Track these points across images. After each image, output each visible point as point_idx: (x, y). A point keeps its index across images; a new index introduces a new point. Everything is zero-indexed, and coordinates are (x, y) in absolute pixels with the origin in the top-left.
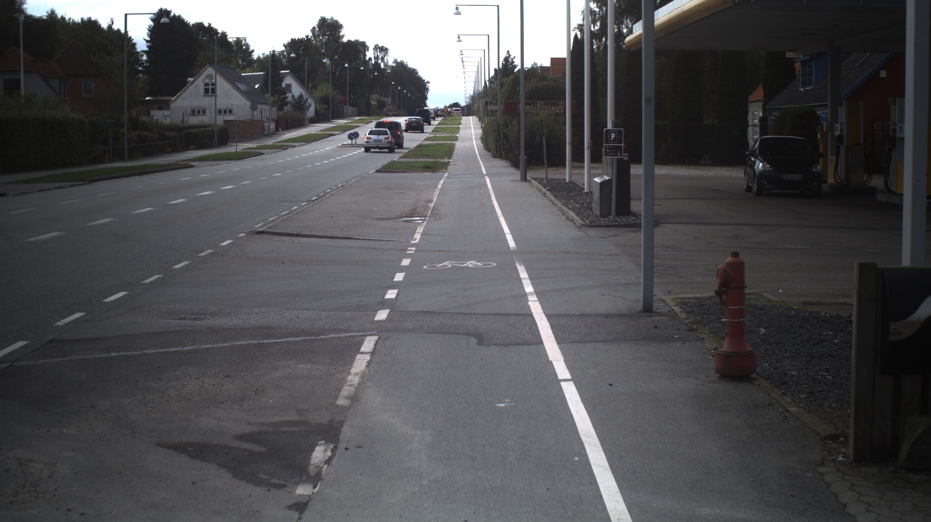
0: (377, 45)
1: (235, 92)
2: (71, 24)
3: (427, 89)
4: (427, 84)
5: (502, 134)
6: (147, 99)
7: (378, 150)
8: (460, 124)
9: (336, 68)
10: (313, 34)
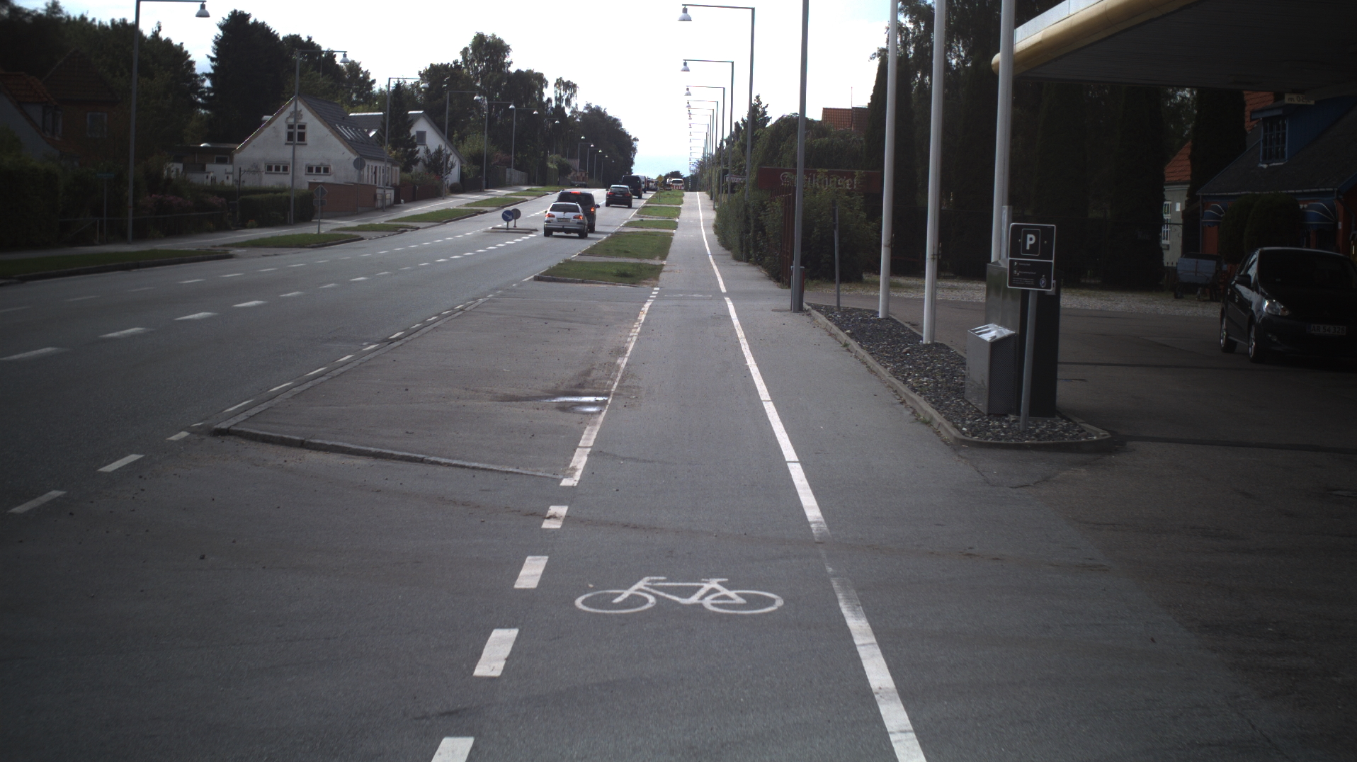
0: (561, 79)
1: (334, 140)
2: (97, 28)
3: (634, 150)
4: (634, 142)
5: (752, 221)
6: (202, 145)
7: (563, 234)
8: (682, 202)
9: (497, 111)
10: (464, 58)
